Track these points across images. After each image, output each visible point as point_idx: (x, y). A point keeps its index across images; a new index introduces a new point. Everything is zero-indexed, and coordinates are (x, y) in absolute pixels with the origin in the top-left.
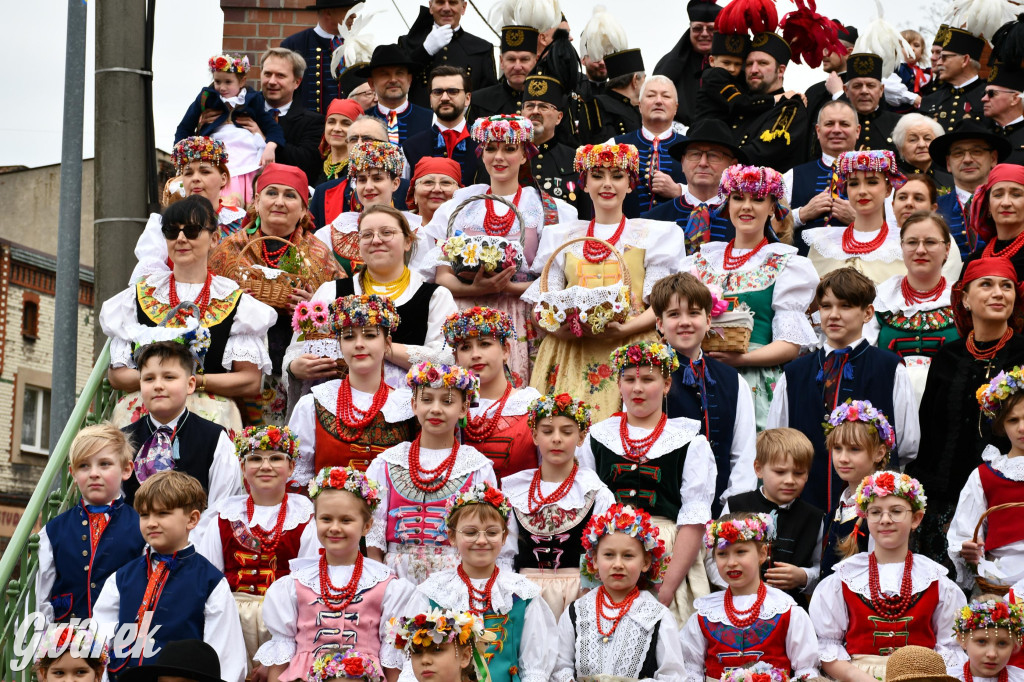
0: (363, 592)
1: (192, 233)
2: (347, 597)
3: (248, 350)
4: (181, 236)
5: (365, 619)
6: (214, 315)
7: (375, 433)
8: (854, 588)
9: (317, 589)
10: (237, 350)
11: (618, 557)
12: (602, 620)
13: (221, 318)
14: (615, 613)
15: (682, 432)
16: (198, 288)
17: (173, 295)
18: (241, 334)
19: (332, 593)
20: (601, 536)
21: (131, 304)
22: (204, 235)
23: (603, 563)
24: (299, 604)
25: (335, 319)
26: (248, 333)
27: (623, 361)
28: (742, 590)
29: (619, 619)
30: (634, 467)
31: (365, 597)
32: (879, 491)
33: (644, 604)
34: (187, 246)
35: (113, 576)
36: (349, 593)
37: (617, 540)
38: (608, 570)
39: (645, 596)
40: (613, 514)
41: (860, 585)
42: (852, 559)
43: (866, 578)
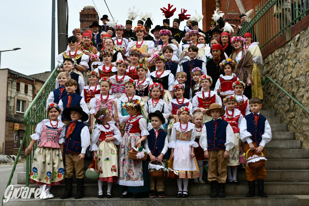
0: (109, 100)
1: (74, 42)
2: (106, 101)
3: (84, 63)
4: (72, 43)
5: (109, 105)
6: (77, 57)
7: (110, 73)
8: (200, 97)
9: (100, 99)
10: (82, 63)
11: (156, 92)
12: (154, 104)
13: (79, 58)
14: (156, 102)
15: (167, 73)
16: (74, 52)
17: (70, 54)
18: (82, 61)
19: (103, 100)
20: (152, 88)
21: (62, 56)
22: (76, 43)
23: (153, 93)
24: (97, 103)
25: (102, 53)
26: (84, 60)
27: (155, 60)
28: (180, 98)
29: (157, 103)
30: (158, 79)
31: (109, 101)
32: (203, 78)
33: (161, 101)
34: (73, 45)
35: (61, 100)
36: (106, 100)
37: (155, 89)
38: (154, 94)
39: (161, 100)
40: (154, 84)
41: (201, 96)
42: (199, 92)
43: (202, 95)
